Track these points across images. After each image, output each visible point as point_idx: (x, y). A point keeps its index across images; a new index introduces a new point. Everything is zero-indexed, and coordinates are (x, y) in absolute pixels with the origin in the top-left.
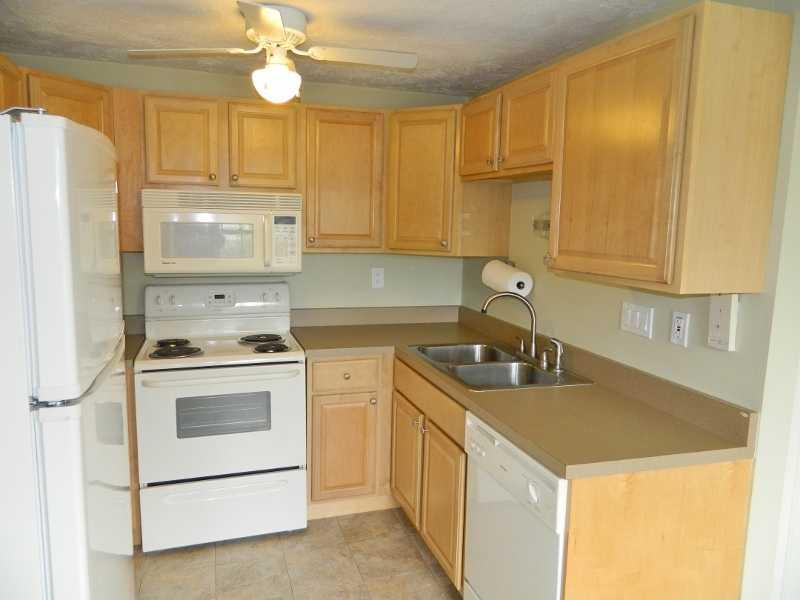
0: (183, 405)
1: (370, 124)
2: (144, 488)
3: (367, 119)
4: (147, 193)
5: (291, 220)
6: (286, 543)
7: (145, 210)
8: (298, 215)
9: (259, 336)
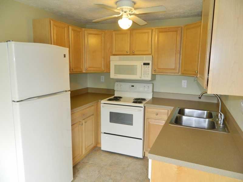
0: (112, 114)
1: (177, 31)
2: (103, 133)
3: (175, 30)
4: (112, 57)
5: (148, 64)
6: (135, 160)
7: (111, 62)
8: (150, 62)
9: (139, 98)
